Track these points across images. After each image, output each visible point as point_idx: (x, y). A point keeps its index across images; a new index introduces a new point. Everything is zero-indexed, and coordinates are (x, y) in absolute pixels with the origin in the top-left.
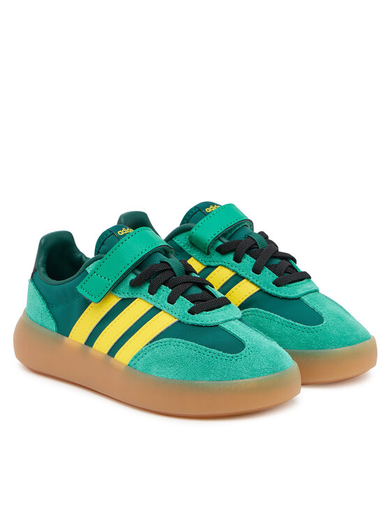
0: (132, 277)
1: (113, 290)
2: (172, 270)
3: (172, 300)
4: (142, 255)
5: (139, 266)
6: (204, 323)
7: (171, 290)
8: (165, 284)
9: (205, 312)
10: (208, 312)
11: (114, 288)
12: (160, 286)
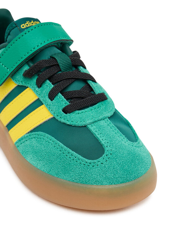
0: (26, 68)
1: (12, 77)
2: (58, 65)
3: (52, 96)
4: (34, 51)
5: (32, 58)
6: (74, 123)
7: (53, 86)
8: (50, 79)
9: (77, 111)
10: (80, 111)
11: (13, 75)
12: (45, 80)
